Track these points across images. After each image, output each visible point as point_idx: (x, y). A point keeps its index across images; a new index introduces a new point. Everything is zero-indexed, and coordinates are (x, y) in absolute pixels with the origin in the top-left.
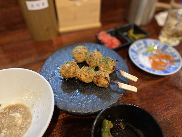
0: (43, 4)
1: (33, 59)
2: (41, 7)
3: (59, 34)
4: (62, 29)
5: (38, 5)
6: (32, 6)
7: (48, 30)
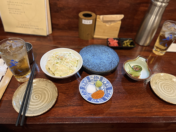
0: (90, 22)
1: (77, 47)
2: (89, 23)
3: (93, 38)
4: (95, 36)
5: (87, 22)
6: (85, 22)
7: (88, 35)
